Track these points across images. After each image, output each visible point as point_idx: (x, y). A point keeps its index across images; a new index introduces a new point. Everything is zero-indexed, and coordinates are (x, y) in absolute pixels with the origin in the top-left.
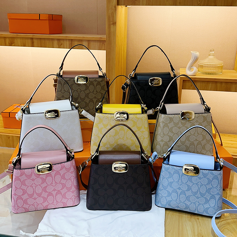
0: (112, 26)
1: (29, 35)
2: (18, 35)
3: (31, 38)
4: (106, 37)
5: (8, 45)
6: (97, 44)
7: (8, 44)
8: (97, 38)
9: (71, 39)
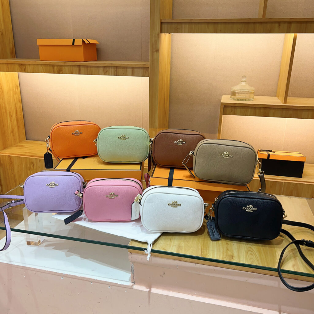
0: (155, 53)
1: (76, 63)
2: (66, 63)
3: (78, 66)
4: (149, 64)
5: (56, 73)
6: (141, 71)
7: (56, 71)
8: (141, 65)
9: (117, 67)
